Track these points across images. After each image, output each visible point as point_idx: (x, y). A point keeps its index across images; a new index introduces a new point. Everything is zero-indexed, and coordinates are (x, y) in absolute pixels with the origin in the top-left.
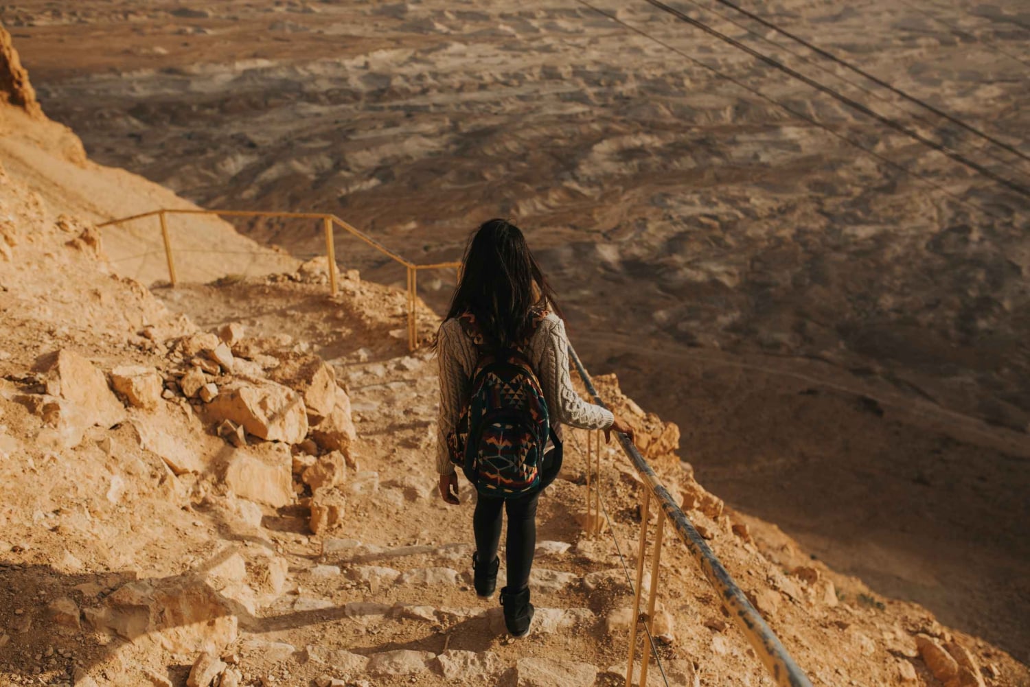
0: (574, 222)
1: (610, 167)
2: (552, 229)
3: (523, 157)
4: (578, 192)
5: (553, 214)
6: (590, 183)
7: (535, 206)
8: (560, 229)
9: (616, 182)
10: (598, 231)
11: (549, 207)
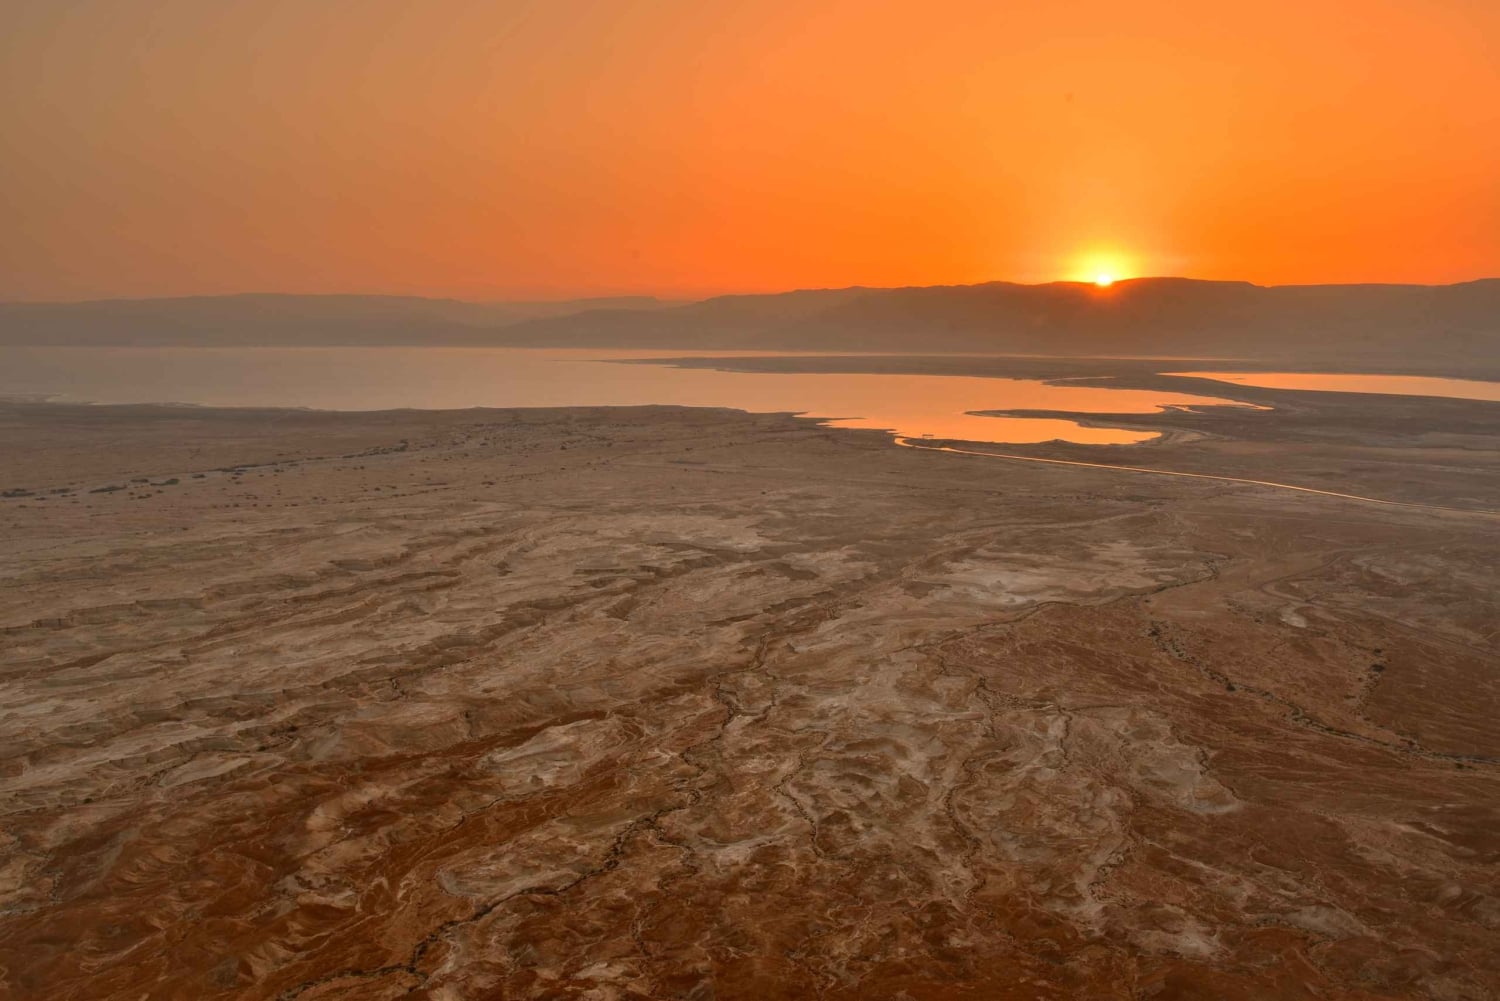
0: (351, 962)
1: (347, 850)
2: (324, 987)
3: (198, 870)
4: (327, 908)
5: (308, 958)
6: (334, 887)
7: (273, 954)
8: (336, 983)
9: (371, 873)
10: (399, 966)
11: (295, 949)
